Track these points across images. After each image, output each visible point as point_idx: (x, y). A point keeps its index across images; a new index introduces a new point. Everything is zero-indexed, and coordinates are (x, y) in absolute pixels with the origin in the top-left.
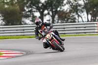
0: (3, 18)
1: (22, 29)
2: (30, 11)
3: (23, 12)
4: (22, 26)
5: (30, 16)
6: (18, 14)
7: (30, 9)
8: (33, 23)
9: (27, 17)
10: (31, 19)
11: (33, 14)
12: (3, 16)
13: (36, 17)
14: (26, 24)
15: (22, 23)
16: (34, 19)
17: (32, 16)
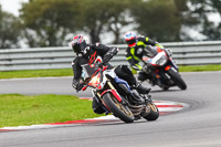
0: (137, 26)
1: (181, 50)
2: (200, 11)
3: (185, 13)
4: (180, 44)
5: (199, 22)
6: (172, 16)
7: (199, 6)
8: (205, 37)
9: (192, 23)
10: (200, 27)
11: (205, 18)
12: (138, 21)
13: (212, 23)
14: (189, 39)
15: (182, 37)
16: (208, 29)
17: (202, 21)
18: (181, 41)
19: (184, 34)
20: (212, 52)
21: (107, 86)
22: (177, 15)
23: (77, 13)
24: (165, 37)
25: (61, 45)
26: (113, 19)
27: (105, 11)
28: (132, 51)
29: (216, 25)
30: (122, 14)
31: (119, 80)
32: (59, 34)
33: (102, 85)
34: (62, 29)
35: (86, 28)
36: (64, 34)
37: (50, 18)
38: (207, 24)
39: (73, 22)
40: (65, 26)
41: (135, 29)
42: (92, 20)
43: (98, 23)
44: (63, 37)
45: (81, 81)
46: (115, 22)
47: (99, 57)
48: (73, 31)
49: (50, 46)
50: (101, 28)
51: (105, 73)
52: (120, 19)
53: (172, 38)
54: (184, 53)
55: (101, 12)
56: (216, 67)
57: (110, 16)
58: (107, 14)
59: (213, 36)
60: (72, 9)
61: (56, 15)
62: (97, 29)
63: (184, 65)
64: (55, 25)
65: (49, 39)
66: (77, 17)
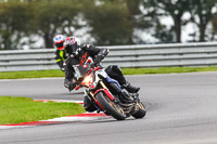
0: (90, 29)
1: (133, 53)
2: (152, 14)
3: (137, 17)
4: (133, 47)
5: (152, 26)
6: (125, 19)
7: (151, 9)
8: (157, 40)
9: (145, 26)
10: (152, 31)
11: (158, 21)
12: (91, 25)
13: (165, 26)
14: (141, 42)
15: (135, 40)
16: (161, 32)
17: (155, 24)
18: (134, 44)
19: (136, 37)
20: (165, 55)
21: (99, 86)
22: (130, 18)
23: (32, 17)
24: (118, 40)
25: (16, 49)
26: (66, 22)
27: (59, 14)
28: (61, 54)
29: (169, 28)
30: (75, 18)
31: (110, 80)
32: (14, 38)
33: (95, 85)
34: (16, 32)
35: (40, 31)
36: (19, 37)
37: (6, 22)
38: (160, 27)
39: (28, 26)
40: (20, 29)
41: (88, 32)
42: (46, 23)
43: (52, 26)
44: (17, 41)
45: (74, 81)
46: (69, 26)
47: (90, 58)
48: (27, 35)
49: (5, 49)
50: (54, 32)
51: (97, 73)
52: (74, 23)
53: (125, 41)
54: (137, 56)
55: (55, 15)
56: (168, 70)
57: (63, 20)
58: (60, 18)
59: (165, 38)
60: (27, 13)
61: (11, 20)
62: (51, 32)
63: (136, 68)
64: (10, 28)
65: (4, 42)
66: (31, 21)
